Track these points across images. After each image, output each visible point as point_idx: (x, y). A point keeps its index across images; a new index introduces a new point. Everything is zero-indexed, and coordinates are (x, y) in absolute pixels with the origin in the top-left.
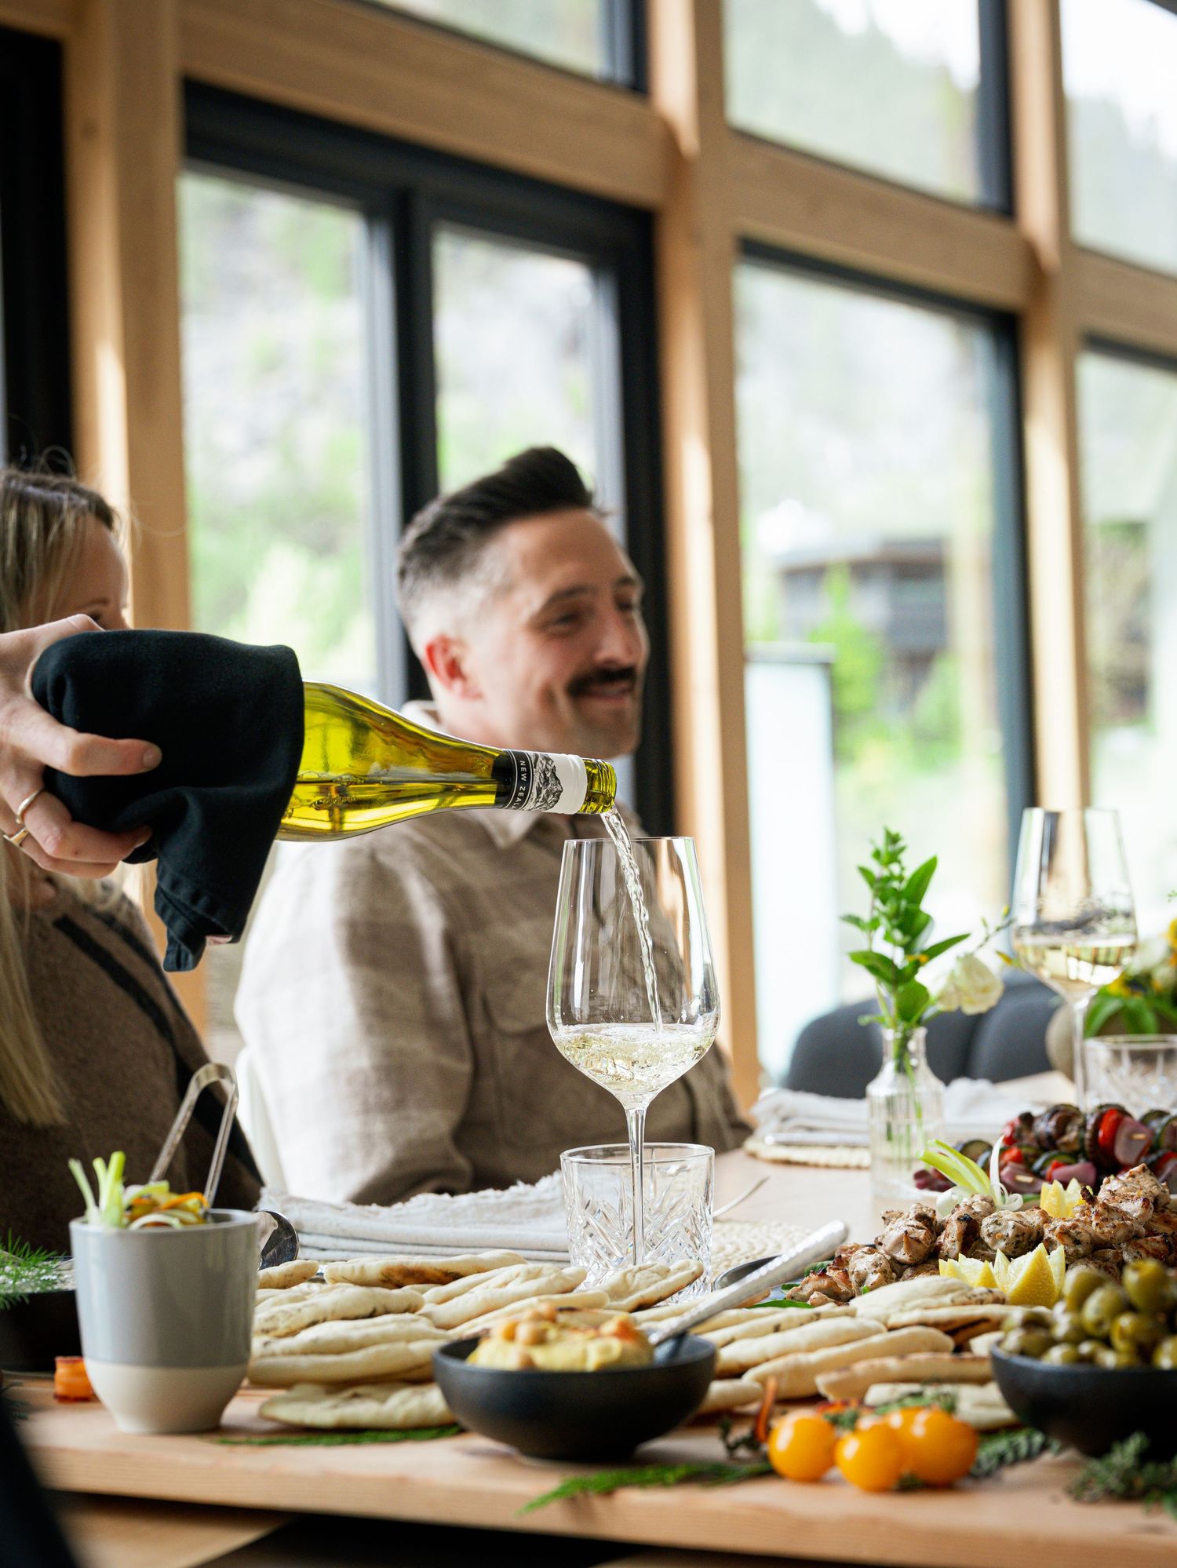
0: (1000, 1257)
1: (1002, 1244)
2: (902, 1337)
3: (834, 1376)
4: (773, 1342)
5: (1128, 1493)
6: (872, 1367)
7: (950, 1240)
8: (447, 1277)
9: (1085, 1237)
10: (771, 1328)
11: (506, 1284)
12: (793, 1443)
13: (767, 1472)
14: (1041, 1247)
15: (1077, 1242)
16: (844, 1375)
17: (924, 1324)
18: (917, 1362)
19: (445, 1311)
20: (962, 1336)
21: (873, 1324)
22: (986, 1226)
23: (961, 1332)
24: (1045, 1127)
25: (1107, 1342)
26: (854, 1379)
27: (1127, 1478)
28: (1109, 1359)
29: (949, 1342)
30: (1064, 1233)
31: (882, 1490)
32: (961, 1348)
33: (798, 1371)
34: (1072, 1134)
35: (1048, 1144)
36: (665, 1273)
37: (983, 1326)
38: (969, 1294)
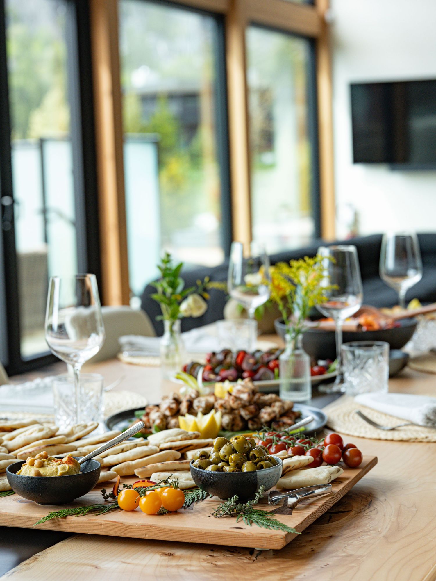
0: (200, 414)
1: (201, 409)
2: (163, 454)
3: (140, 470)
4: (121, 456)
5: (232, 514)
6: (153, 466)
7: (184, 407)
8: (12, 429)
9: (228, 407)
10: (121, 451)
11: (32, 433)
12: (125, 499)
13: (117, 508)
14: (213, 411)
15: (225, 408)
16: (144, 469)
17: (170, 448)
18: (168, 464)
19: (11, 444)
20: (183, 451)
21: (154, 448)
22: (196, 404)
23: (183, 450)
24: (220, 357)
25: (227, 463)
26: (147, 470)
27: (231, 510)
28: (227, 469)
29: (179, 454)
30: (222, 406)
31: (154, 514)
32: (183, 457)
33: (129, 467)
34: (229, 360)
35: (220, 363)
36: (86, 427)
37: (191, 447)
38: (187, 435)
